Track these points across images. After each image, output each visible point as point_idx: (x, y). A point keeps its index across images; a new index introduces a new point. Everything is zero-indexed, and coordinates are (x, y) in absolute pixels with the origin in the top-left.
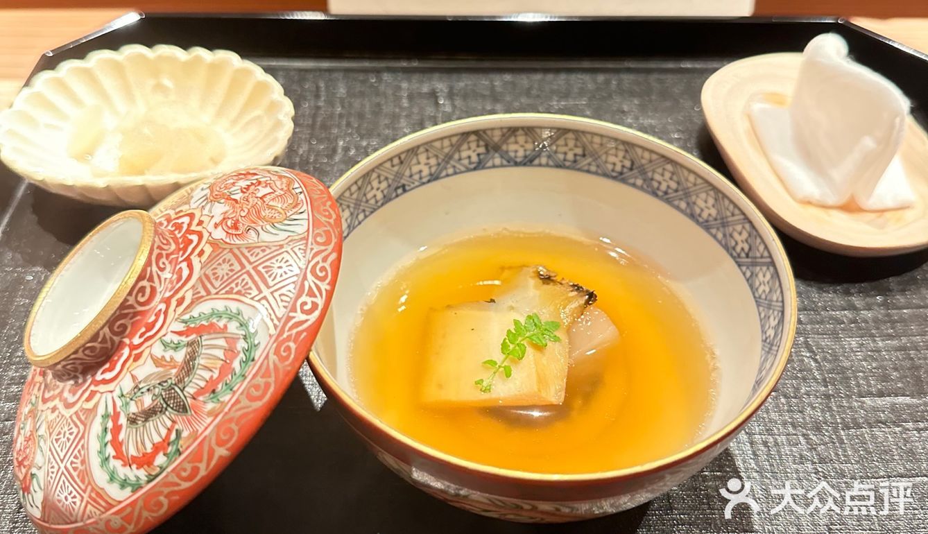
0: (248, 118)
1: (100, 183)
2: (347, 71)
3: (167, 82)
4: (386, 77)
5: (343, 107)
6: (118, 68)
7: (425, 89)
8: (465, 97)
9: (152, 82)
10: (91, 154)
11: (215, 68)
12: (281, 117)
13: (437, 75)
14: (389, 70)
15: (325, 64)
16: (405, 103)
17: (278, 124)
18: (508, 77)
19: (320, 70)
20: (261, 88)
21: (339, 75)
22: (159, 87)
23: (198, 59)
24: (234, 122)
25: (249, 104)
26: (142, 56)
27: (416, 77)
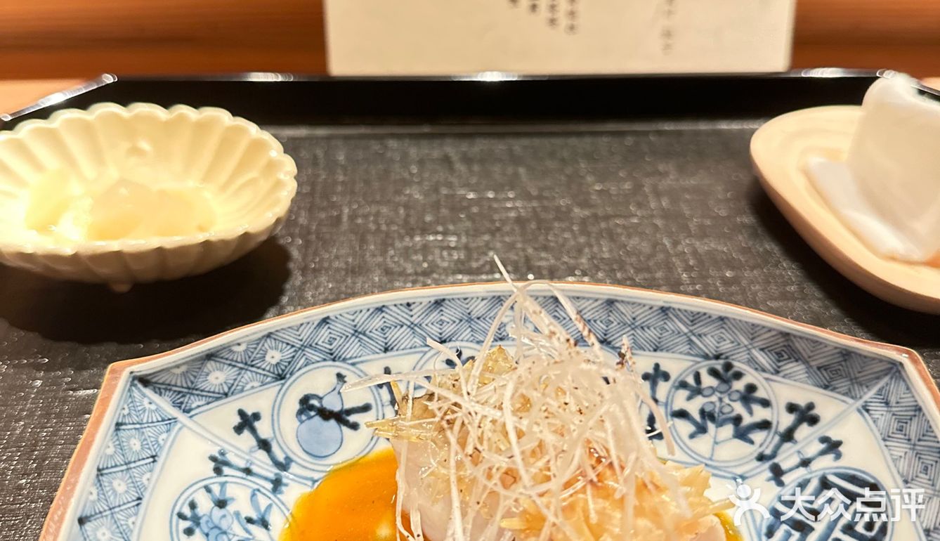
0: (241, 181)
1: (68, 250)
2: (347, 138)
3: (145, 145)
4: (393, 143)
5: (345, 175)
6: (87, 128)
7: (436, 154)
8: (482, 161)
9: (125, 145)
10: (55, 223)
11: (202, 127)
12: (282, 176)
13: (449, 141)
14: (393, 136)
15: (321, 132)
16: (414, 169)
17: (279, 184)
18: (525, 141)
19: (317, 138)
20: (257, 146)
21: (340, 143)
22: (136, 151)
23: (182, 118)
24: (224, 188)
25: (242, 167)
26: (116, 116)
27: (424, 143)
